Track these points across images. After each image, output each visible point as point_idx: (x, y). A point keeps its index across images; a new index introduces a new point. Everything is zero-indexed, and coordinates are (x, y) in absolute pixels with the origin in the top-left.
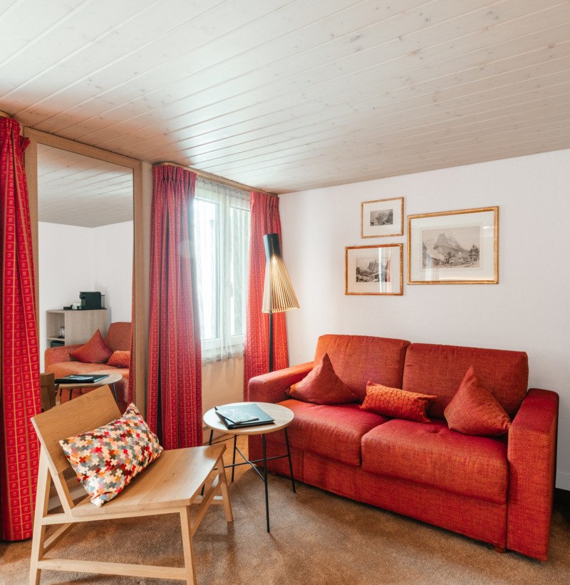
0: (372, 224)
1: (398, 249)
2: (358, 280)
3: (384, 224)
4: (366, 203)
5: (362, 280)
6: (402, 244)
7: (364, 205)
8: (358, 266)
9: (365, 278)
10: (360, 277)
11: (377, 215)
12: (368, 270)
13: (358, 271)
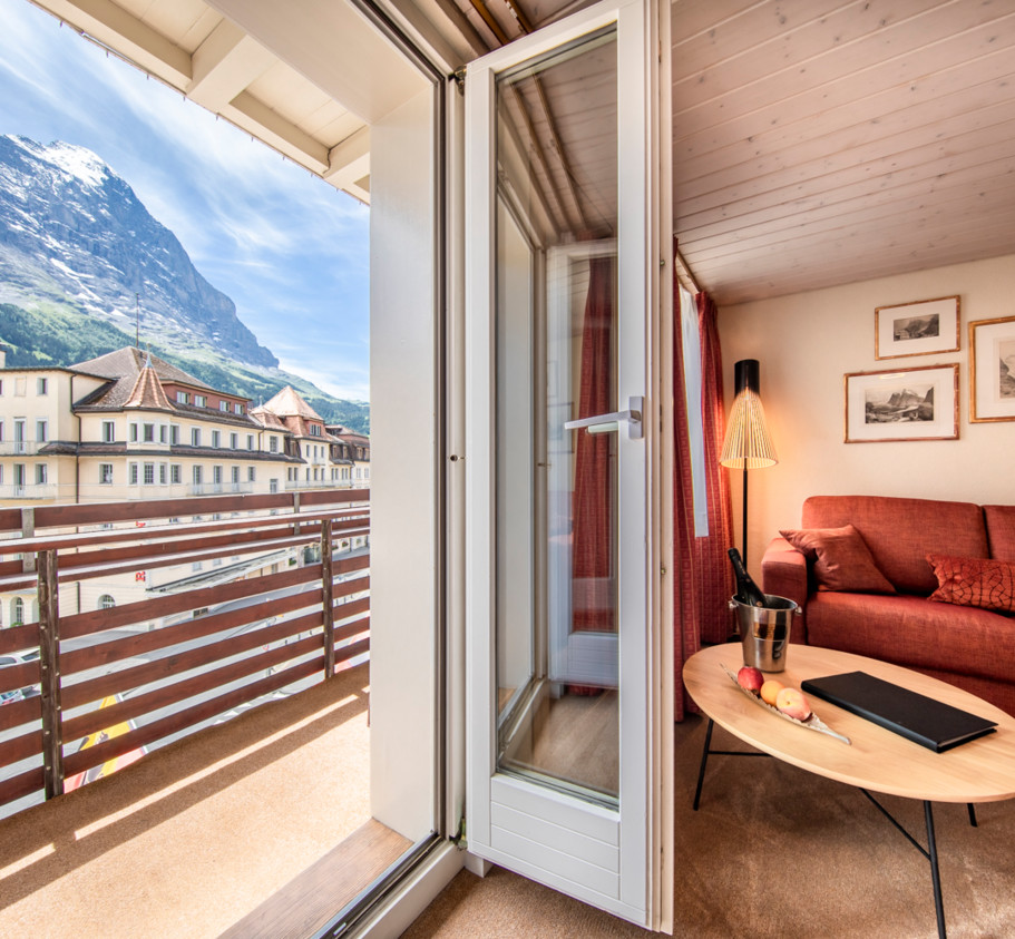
0: (897, 338)
1: (951, 372)
2: (868, 420)
3: (920, 336)
4: (885, 308)
5: (876, 420)
6: (958, 364)
7: (881, 312)
8: (870, 400)
9: (883, 417)
10: (873, 416)
11: (906, 324)
12: (890, 406)
13: (869, 407)
